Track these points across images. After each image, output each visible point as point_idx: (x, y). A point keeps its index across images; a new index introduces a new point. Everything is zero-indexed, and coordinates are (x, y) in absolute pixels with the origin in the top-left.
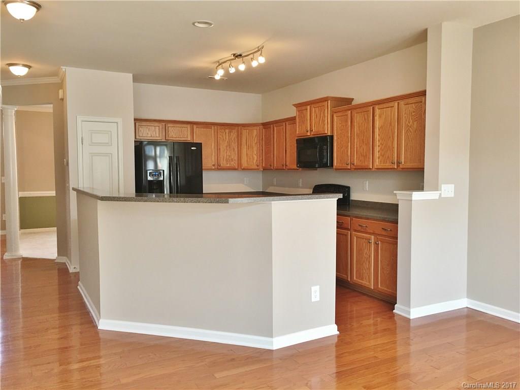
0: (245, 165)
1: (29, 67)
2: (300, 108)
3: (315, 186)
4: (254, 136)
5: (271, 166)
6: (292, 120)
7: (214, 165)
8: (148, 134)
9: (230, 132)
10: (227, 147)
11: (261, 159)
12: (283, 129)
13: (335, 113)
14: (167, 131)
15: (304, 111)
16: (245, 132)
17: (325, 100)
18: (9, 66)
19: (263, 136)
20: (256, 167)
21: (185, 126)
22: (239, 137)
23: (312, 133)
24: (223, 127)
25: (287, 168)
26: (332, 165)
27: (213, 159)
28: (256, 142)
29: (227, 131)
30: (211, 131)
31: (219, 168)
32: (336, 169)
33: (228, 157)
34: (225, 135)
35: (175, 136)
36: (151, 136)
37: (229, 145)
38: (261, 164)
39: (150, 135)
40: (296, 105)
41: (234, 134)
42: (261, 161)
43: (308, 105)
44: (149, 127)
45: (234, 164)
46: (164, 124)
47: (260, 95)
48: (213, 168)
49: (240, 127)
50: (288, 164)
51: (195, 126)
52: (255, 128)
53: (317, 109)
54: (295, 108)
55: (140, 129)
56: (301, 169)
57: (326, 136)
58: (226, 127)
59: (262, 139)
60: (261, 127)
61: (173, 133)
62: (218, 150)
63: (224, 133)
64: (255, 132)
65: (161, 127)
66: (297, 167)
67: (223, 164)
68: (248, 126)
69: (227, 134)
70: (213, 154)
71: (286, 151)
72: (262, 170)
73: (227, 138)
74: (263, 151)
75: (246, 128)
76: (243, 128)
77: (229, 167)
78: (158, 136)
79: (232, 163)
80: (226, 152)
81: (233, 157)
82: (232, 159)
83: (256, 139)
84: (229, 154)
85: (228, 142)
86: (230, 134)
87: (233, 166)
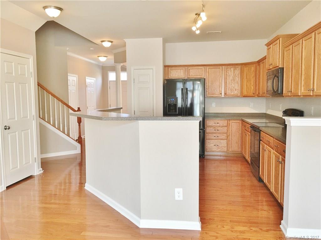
0: (245, 93)
1: (112, 42)
3: (285, 110)
4: (252, 72)
5: (259, 94)
8: (176, 74)
9: (234, 70)
10: (232, 80)
11: (256, 88)
13: (285, 48)
14: (188, 72)
15: (270, 49)
16: (246, 69)
17: (278, 38)
18: (102, 42)
19: (257, 71)
20: (253, 95)
25: (265, 95)
28: (253, 76)
29: (232, 69)
30: (220, 70)
31: (225, 95)
33: (232, 88)
35: (194, 75)
36: (178, 76)
37: (234, 80)
38: (256, 92)
41: (238, 71)
43: (272, 44)
46: (186, 68)
48: (220, 95)
49: (242, 66)
52: (253, 65)
54: (266, 47)
55: (171, 72)
57: (279, 69)
58: (231, 66)
59: (257, 73)
60: (257, 64)
61: (192, 73)
63: (230, 71)
64: (253, 69)
67: (228, 92)
68: (248, 64)
69: (232, 71)
73: (232, 74)
75: (247, 66)
76: (244, 66)
78: (182, 75)
79: (236, 92)
80: (231, 85)
81: (236, 88)
82: (236, 89)
83: (253, 74)
84: (234, 86)
85: (232, 77)
86: (234, 71)
87: (236, 94)
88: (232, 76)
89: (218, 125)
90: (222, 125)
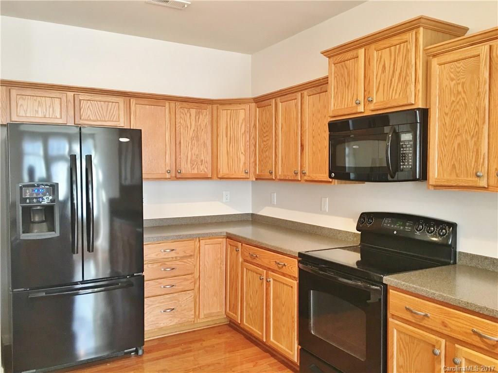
0: (223, 170)
2: (339, 58)
3: (363, 214)
4: (240, 121)
5: (271, 173)
6: (320, 85)
7: (169, 172)
8: (37, 112)
9: (198, 114)
10: (192, 139)
11: (252, 160)
12: (296, 105)
13: (434, 56)
14: (77, 108)
15: (349, 63)
16: (224, 114)
17: (412, 26)
19: (255, 121)
20: (244, 175)
21: (114, 99)
22: (214, 123)
23: (372, 107)
24: (185, 104)
25: (306, 178)
26: (424, 177)
27: (167, 161)
28: (243, 131)
29: (193, 111)
30: (164, 111)
31: (178, 176)
32: (436, 187)
33: (194, 157)
34: (189, 118)
35: (95, 118)
36: (45, 117)
37: (197, 137)
38: (252, 170)
39: (40, 115)
40: (329, 54)
42: (252, 165)
43: (361, 47)
44: (39, 99)
45: (206, 169)
46: (71, 94)
47: (250, 56)
48: (168, 176)
49: (215, 106)
50: (306, 171)
51: (133, 101)
52: (243, 106)
53: (386, 53)
54: (328, 59)
55: (20, 102)
56: (336, 181)
57: (414, 110)
59: (255, 125)
60: (254, 105)
61: (89, 112)
62: (177, 144)
63: (188, 115)
64: (242, 114)
65: (64, 99)
66: (330, 177)
67: (186, 168)
68: (230, 104)
69: (193, 117)
70: (168, 152)
71: (302, 146)
72: (254, 179)
73: (193, 123)
74: (255, 146)
75: (227, 107)
76: (220, 107)
77: (196, 174)
78: (58, 116)
79: (202, 168)
80: (192, 149)
81: (203, 158)
82: (202, 161)
83: (243, 126)
84: (197, 153)
85: (194, 131)
86: (197, 117)
87: (203, 172)
88: (192, 129)
89: (173, 254)
90: (182, 254)
